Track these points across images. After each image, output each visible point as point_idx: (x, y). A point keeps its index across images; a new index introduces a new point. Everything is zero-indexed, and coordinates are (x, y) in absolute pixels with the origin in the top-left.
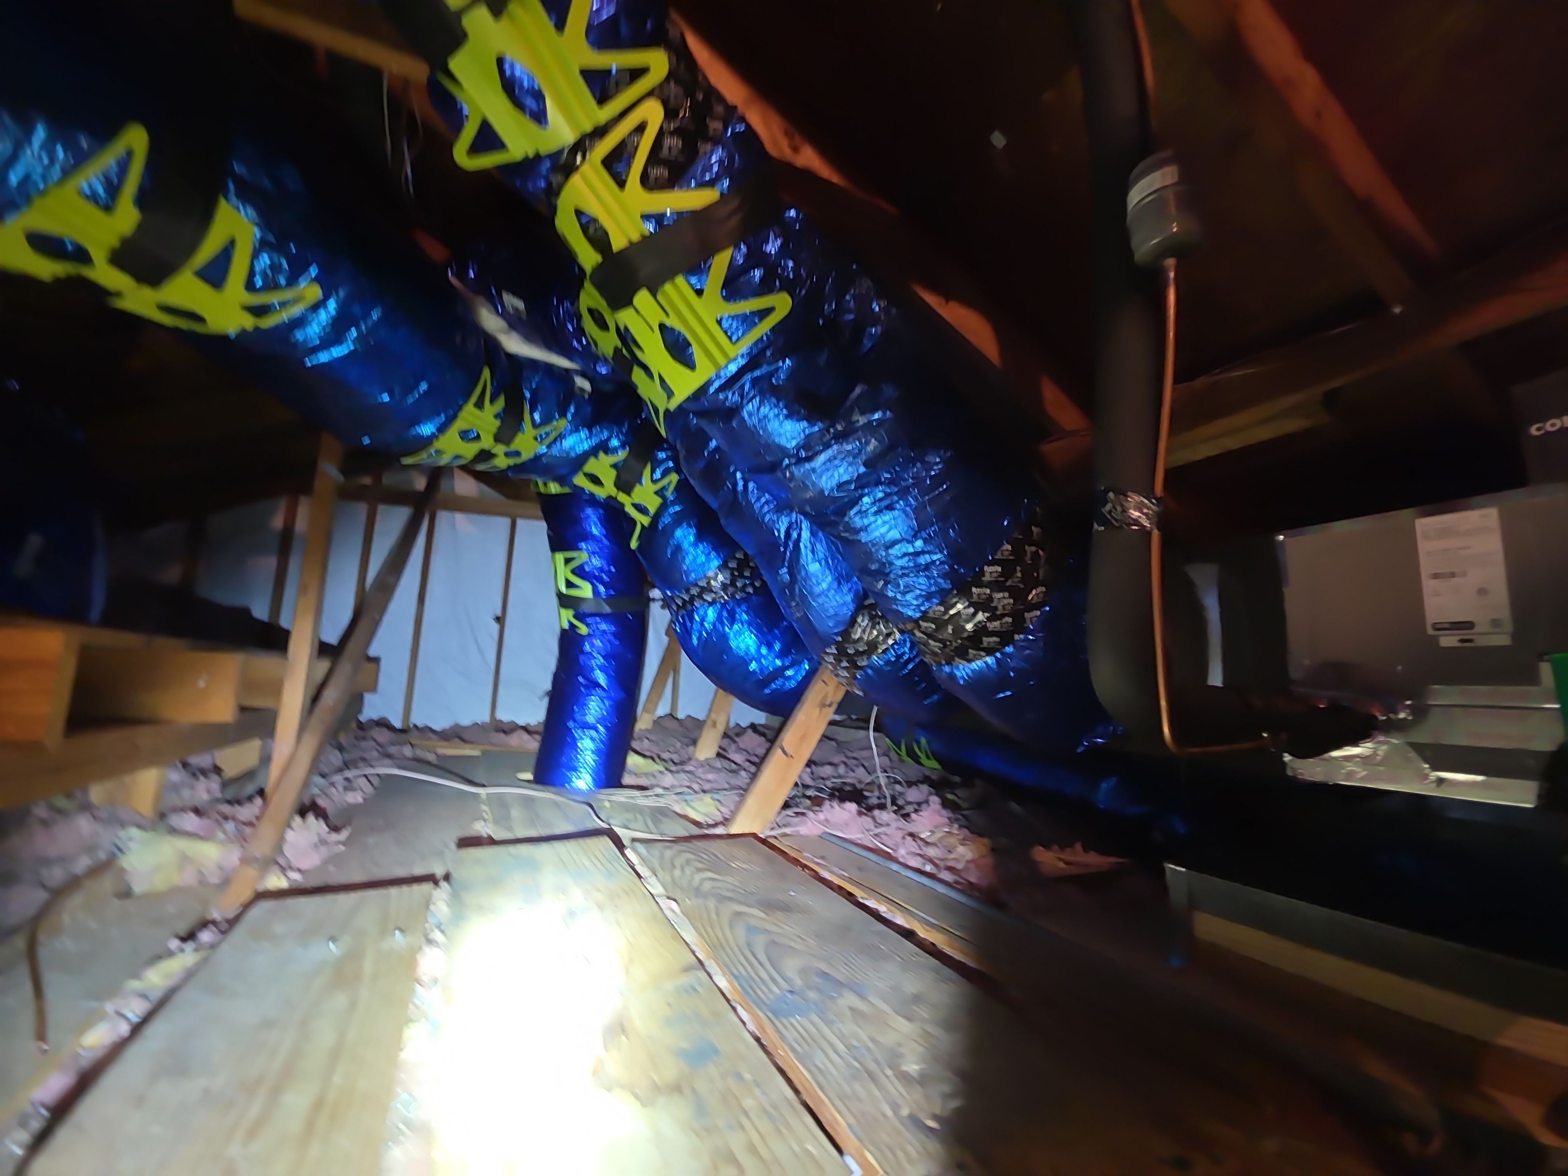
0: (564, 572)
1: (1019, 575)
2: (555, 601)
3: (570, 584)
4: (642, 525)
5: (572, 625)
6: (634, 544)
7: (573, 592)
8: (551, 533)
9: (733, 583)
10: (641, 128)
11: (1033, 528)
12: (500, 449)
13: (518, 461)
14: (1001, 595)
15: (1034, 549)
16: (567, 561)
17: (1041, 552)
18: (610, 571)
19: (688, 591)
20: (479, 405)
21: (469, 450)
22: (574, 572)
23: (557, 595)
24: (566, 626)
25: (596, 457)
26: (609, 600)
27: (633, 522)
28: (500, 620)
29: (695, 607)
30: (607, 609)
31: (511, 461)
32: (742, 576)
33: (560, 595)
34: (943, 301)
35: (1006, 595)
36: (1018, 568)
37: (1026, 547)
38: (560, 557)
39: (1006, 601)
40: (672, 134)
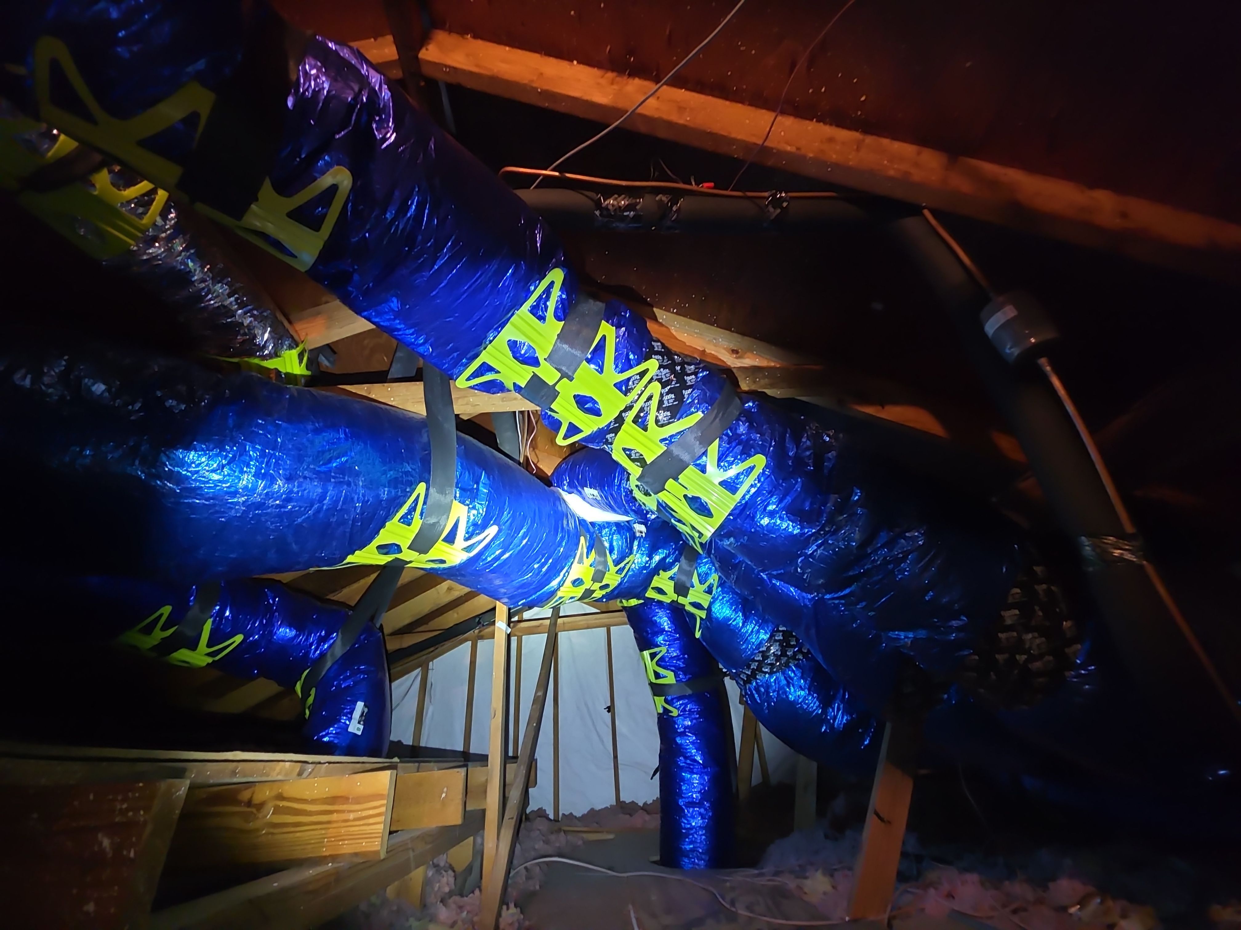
0: (651, 665)
1: (1041, 614)
2: (648, 689)
3: (657, 675)
4: (701, 619)
5: (665, 709)
6: (698, 635)
7: (660, 681)
8: (637, 636)
9: (784, 654)
10: (650, 398)
11: (1035, 568)
12: (597, 586)
13: (608, 590)
14: (1030, 636)
15: (1044, 586)
16: (653, 656)
17: (1053, 588)
18: (684, 658)
19: (749, 667)
20: (581, 561)
21: (579, 592)
22: (658, 664)
23: (649, 684)
24: (661, 711)
25: (659, 575)
26: (688, 683)
27: (693, 617)
28: (610, 709)
29: (759, 679)
30: (689, 692)
31: (604, 592)
32: (789, 646)
33: (652, 684)
34: (880, 408)
35: (1036, 634)
36: (1037, 608)
37: (1036, 587)
38: (646, 654)
39: (1038, 641)
40: (667, 393)
